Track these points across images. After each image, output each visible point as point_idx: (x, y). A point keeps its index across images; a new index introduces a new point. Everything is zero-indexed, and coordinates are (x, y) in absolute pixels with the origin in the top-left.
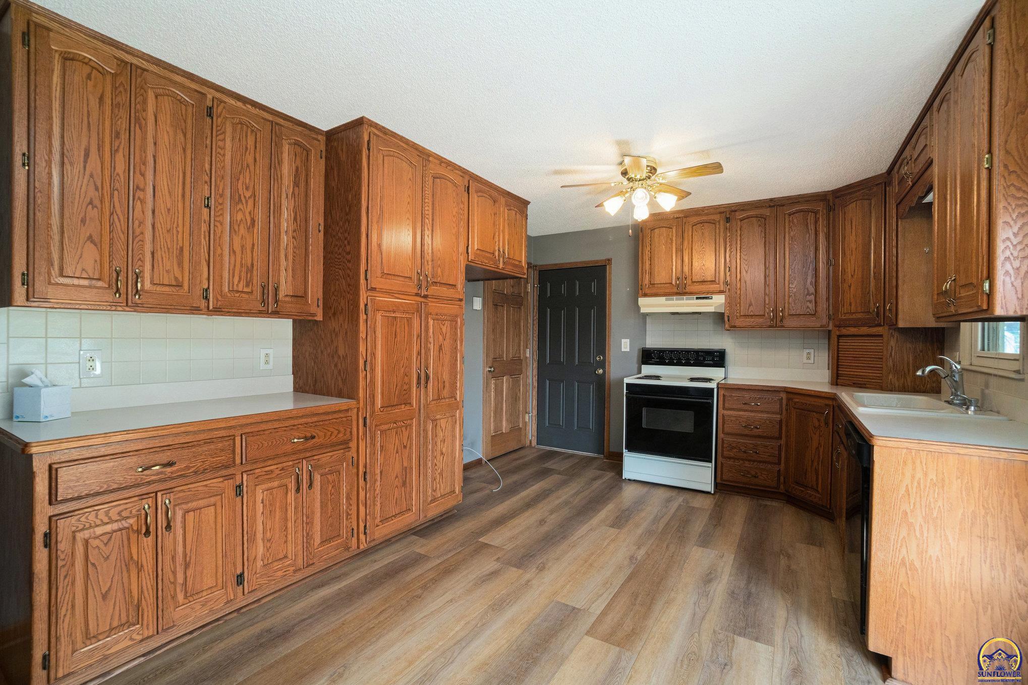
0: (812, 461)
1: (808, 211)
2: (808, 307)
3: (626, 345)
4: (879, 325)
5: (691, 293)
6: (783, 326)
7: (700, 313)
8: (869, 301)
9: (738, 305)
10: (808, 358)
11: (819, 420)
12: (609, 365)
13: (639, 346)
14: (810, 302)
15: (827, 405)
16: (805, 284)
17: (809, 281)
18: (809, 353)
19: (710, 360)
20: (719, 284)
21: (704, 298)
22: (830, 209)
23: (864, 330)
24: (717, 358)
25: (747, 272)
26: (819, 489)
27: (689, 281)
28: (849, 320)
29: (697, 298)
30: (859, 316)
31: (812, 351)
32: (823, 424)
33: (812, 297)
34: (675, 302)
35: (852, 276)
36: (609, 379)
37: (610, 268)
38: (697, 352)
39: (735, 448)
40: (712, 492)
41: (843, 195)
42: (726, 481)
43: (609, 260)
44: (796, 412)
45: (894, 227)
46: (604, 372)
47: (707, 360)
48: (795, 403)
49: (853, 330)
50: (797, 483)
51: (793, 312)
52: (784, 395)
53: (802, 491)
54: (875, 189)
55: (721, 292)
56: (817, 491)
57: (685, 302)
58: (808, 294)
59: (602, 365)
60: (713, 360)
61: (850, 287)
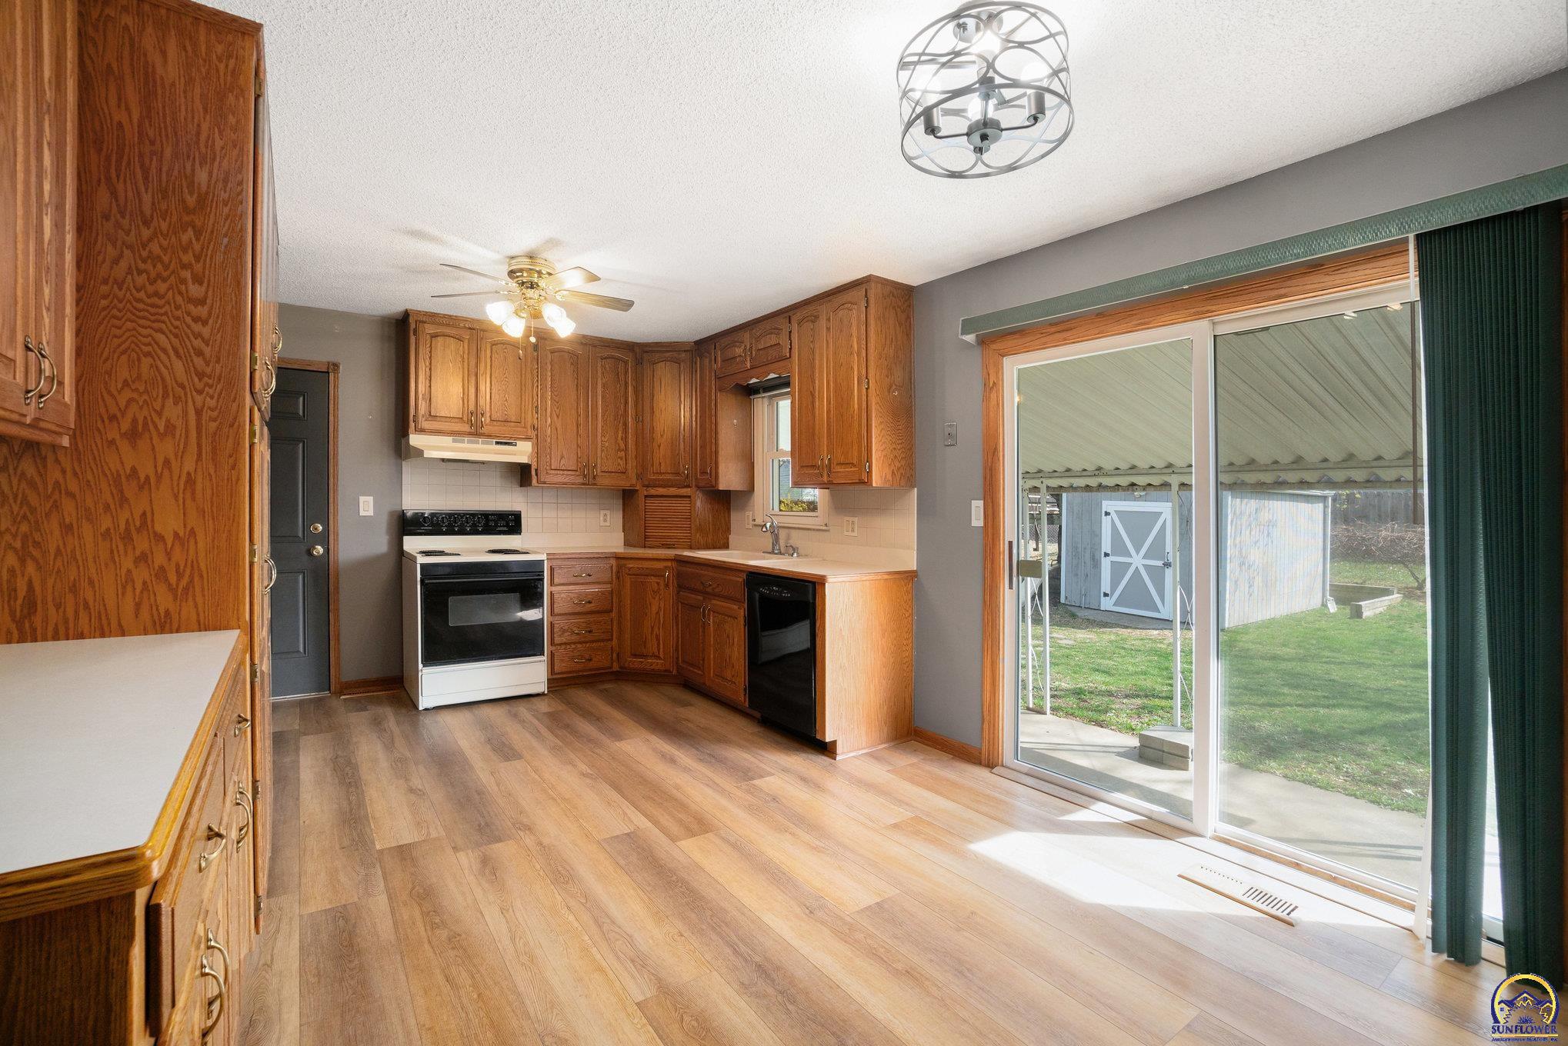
0: (652, 628)
1: (619, 359)
2: (619, 464)
3: (367, 506)
4: (688, 486)
5: (489, 436)
6: (595, 484)
7: (483, 463)
8: (679, 463)
9: (548, 456)
10: (605, 521)
11: (658, 583)
12: (336, 540)
13: (390, 506)
14: (621, 458)
15: (666, 567)
16: (616, 439)
17: (619, 438)
18: (605, 515)
19: (504, 526)
20: (525, 427)
21: (506, 443)
22: (639, 362)
23: (673, 491)
24: (510, 523)
25: (558, 417)
26: (662, 656)
27: (486, 419)
28: (659, 480)
29: (497, 443)
30: (668, 477)
31: (608, 512)
32: (662, 587)
33: (623, 454)
34: (466, 445)
35: (662, 436)
36: (336, 562)
37: (336, 379)
38: (486, 516)
39: (567, 631)
40: (546, 692)
41: (653, 351)
42: (559, 673)
43: (336, 366)
44: (630, 578)
45: (713, 397)
46: (327, 551)
47: (501, 526)
48: (630, 569)
49: (661, 491)
50: (635, 656)
51: (606, 469)
52: (613, 562)
53: (642, 662)
54: (683, 355)
55: (528, 439)
56: (658, 657)
57: (480, 446)
58: (619, 450)
59: (324, 539)
60: (507, 525)
61: (659, 446)
